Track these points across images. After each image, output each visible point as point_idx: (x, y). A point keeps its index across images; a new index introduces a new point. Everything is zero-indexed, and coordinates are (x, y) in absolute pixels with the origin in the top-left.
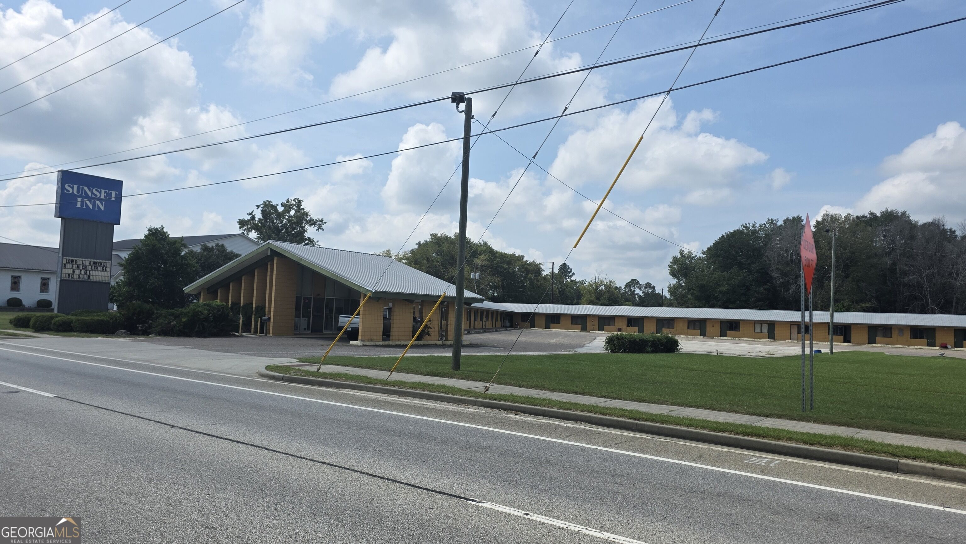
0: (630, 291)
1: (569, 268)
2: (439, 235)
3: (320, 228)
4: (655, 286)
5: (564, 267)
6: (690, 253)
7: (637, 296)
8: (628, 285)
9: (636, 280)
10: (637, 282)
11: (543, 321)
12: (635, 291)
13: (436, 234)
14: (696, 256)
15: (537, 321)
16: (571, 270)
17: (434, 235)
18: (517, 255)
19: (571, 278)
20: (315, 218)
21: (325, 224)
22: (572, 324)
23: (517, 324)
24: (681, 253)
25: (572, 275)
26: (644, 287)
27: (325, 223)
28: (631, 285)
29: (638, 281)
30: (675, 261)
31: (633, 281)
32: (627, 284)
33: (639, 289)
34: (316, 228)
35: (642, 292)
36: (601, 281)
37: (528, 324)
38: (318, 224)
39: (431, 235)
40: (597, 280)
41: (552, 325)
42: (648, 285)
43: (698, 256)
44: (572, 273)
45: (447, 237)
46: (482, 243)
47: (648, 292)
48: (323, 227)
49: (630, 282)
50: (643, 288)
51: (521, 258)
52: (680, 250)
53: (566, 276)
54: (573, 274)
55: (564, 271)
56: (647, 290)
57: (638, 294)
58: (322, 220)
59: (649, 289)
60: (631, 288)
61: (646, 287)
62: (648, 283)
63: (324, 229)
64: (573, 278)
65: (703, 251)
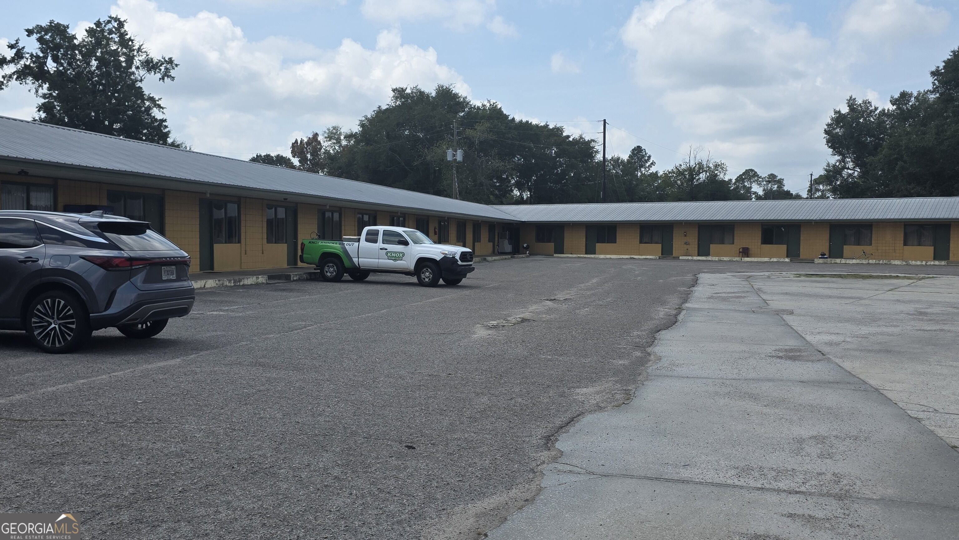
0: (744, 189)
1: (646, 154)
2: (408, 91)
3: (166, 75)
4: (783, 179)
5: (638, 151)
6: (867, 103)
7: (754, 196)
8: (740, 179)
9: (752, 170)
10: (754, 174)
11: (580, 240)
12: (751, 188)
13: (402, 89)
14: (876, 109)
15: (569, 239)
16: (649, 157)
17: (399, 91)
18: (551, 127)
19: (649, 169)
20: (156, 56)
21: (176, 68)
22: (640, 243)
23: (525, 245)
24: (851, 103)
25: (650, 166)
26: (766, 181)
27: (177, 65)
28: (745, 178)
29: (756, 172)
30: (839, 119)
31: (747, 172)
32: (738, 177)
33: (759, 184)
34: (159, 76)
35: (762, 189)
36: (700, 164)
37: (551, 246)
38: (163, 68)
39: (394, 90)
40: (692, 164)
41: (598, 245)
42: (772, 178)
43: (880, 109)
44: (651, 161)
45: (422, 93)
46: (488, 105)
47: (771, 189)
48: (173, 73)
49: (744, 174)
50: (765, 183)
51: (558, 131)
52: (849, 98)
53: (642, 166)
54: (652, 164)
55: (638, 158)
56: (770, 185)
57: (755, 193)
58: (170, 61)
59: (774, 185)
60: (746, 184)
61: (769, 182)
62: (772, 174)
63: (174, 78)
64: (653, 170)
65: (892, 97)
